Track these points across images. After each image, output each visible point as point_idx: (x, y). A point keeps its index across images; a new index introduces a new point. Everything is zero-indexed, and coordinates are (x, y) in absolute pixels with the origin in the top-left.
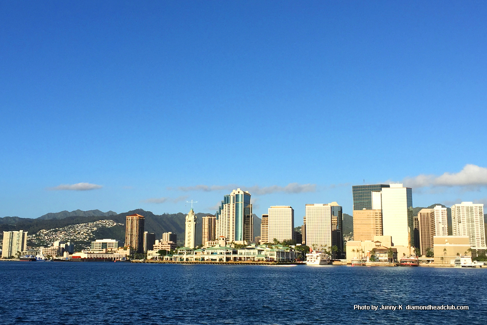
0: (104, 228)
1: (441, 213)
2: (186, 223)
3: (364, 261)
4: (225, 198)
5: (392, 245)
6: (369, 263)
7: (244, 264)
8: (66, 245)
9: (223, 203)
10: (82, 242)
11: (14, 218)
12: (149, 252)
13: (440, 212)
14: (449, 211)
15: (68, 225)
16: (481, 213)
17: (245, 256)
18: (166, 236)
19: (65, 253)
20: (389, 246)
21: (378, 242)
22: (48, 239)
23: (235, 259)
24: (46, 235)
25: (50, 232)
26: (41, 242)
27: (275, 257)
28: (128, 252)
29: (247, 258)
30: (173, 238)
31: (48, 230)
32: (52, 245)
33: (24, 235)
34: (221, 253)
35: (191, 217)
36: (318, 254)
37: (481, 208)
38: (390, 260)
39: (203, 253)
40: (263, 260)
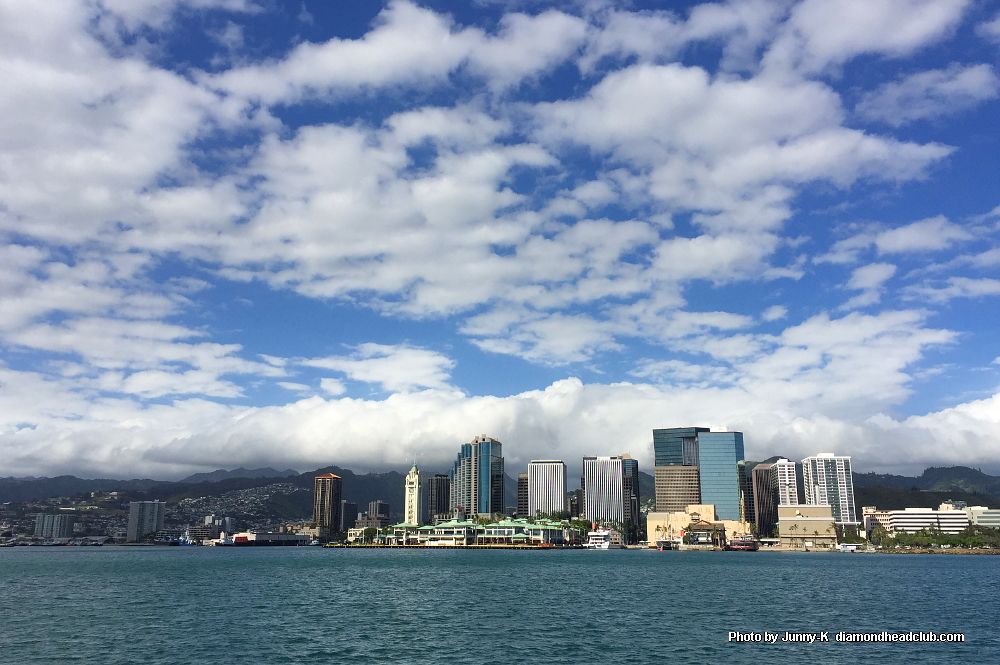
0: (279, 494)
1: (787, 471)
2: (407, 486)
3: (674, 543)
4: (463, 447)
5: (716, 518)
6: (683, 547)
7: (494, 548)
8: (224, 522)
9: (459, 456)
10: (248, 517)
11: (147, 481)
12: (352, 531)
13: (786, 467)
14: (799, 467)
15: (227, 491)
16: (847, 469)
17: (497, 537)
18: (374, 505)
19: (222, 535)
20: (713, 521)
21: (695, 514)
22: (196, 513)
23: (481, 541)
24: (193, 506)
25: (199, 502)
26: (185, 517)
27: (541, 537)
28: (316, 531)
29: (500, 538)
30: (383, 509)
31: (194, 497)
32: (203, 522)
33: (160, 506)
34: (459, 532)
35: (413, 478)
36: (606, 533)
37: (847, 462)
38: (715, 542)
39: (432, 532)
40: (522, 542)
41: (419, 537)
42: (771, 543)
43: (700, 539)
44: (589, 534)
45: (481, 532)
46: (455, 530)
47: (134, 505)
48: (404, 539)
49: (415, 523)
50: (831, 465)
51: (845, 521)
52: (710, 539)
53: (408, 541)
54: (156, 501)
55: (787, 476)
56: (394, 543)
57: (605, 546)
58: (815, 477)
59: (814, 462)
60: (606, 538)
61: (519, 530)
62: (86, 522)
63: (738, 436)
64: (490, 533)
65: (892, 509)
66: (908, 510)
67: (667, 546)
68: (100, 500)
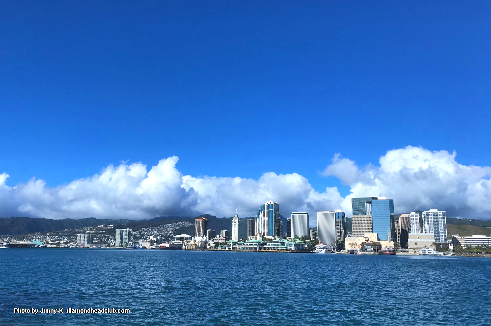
2: (233, 224)
5: (379, 239)
6: (359, 253)
7: (271, 252)
16: (444, 217)
18: (223, 232)
20: (376, 241)
21: (367, 237)
23: (265, 249)
26: (142, 236)
29: (274, 248)
30: (227, 234)
33: (129, 231)
34: (256, 245)
35: (235, 220)
36: (324, 246)
37: (443, 214)
38: (375, 250)
39: (244, 244)
40: (284, 250)
41: (238, 246)
42: (405, 251)
43: (368, 249)
44: (315, 246)
45: (266, 244)
46: (254, 244)
47: (118, 231)
48: (231, 247)
49: (237, 240)
50: (436, 215)
51: (442, 241)
52: (372, 249)
53: (233, 248)
54: (128, 229)
55: (415, 220)
56: (227, 249)
57: (323, 251)
58: (428, 220)
59: (427, 214)
60: (324, 248)
61: (283, 244)
62: (100, 238)
63: (391, 201)
64: (269, 245)
65: (466, 236)
66: (474, 236)
67: (352, 252)
68: (106, 228)
